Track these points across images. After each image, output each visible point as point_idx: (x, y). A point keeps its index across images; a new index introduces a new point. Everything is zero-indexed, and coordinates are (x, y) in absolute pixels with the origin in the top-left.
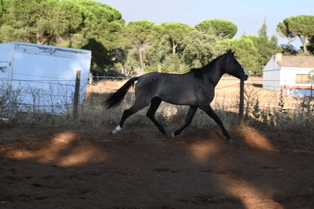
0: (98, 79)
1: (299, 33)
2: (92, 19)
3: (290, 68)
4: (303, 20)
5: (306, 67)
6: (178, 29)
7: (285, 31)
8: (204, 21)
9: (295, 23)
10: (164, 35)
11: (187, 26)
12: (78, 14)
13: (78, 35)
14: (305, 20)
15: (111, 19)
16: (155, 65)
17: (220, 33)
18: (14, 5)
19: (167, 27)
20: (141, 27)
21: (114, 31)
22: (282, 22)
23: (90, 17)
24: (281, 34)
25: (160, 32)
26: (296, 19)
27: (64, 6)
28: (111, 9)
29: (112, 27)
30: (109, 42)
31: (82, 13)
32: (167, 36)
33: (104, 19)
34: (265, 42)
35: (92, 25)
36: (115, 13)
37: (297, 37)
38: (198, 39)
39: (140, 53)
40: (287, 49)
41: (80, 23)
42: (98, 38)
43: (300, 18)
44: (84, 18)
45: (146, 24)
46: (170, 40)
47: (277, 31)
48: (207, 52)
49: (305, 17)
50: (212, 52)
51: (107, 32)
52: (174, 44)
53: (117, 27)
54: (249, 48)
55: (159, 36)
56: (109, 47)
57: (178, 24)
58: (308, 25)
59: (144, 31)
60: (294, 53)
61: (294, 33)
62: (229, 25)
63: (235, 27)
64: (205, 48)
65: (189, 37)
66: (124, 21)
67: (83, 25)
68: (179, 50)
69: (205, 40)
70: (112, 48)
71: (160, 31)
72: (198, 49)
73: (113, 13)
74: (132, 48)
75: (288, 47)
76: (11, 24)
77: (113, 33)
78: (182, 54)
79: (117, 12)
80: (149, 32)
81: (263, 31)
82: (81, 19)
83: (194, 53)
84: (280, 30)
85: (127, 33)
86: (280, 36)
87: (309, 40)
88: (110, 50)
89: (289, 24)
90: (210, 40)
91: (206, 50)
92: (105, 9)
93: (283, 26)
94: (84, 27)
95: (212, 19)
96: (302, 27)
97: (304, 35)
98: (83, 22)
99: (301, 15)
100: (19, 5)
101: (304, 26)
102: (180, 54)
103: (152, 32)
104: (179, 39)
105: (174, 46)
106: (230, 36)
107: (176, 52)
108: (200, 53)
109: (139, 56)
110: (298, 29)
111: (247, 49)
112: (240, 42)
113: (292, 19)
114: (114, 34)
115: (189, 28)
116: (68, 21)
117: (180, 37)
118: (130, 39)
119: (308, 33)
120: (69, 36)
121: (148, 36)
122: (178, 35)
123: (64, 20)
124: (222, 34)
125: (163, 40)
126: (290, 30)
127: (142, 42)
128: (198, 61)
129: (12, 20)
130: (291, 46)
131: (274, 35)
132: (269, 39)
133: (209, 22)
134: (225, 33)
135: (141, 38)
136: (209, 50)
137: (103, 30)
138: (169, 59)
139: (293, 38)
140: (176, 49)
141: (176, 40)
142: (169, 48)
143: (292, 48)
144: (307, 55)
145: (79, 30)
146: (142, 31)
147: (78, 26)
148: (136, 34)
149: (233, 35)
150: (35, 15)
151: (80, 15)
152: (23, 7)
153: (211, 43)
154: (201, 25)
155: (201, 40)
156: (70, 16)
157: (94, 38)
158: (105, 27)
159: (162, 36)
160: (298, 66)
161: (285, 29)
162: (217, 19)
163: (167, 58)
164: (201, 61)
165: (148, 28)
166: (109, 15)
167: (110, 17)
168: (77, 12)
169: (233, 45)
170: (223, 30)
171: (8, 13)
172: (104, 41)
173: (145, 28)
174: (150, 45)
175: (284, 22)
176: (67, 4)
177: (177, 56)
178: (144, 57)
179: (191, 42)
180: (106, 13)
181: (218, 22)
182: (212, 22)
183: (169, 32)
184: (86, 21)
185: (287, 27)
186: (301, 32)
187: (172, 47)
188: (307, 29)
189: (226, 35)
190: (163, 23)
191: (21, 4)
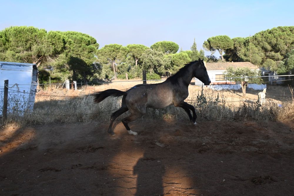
0: (82, 85)
1: (218, 48)
2: (71, 43)
3: (211, 71)
4: (220, 38)
5: (222, 70)
6: (138, 48)
7: (208, 47)
8: (156, 43)
9: (215, 41)
10: (129, 53)
11: (144, 47)
12: (60, 40)
13: (63, 55)
14: (221, 39)
15: (89, 43)
16: (124, 74)
17: (168, 50)
18: (13, 36)
19: (131, 48)
20: (113, 48)
21: (91, 52)
22: (206, 41)
23: (69, 42)
24: (206, 48)
25: (126, 52)
26: (215, 38)
27: (50, 35)
28: (88, 37)
29: (89, 49)
30: (88, 59)
31: (63, 40)
32: (131, 54)
33: (84, 43)
34: (196, 55)
35: (71, 48)
36: (91, 39)
37: (217, 51)
38: (151, 55)
39: (114, 66)
40: (211, 58)
41: (62, 46)
42: (80, 57)
43: (218, 37)
44: (65, 43)
45: (116, 46)
46: (134, 56)
47: (203, 47)
48: (158, 63)
49: (221, 36)
50: (161, 63)
51: (86, 53)
52: (136, 58)
53: (93, 49)
54: (186, 59)
55: (125, 54)
56: (88, 63)
57: (138, 46)
58: (223, 41)
59: (115, 51)
60: (216, 61)
61: (215, 48)
62: (173, 44)
63: (177, 46)
64: (156, 60)
65: (145, 54)
66: (98, 45)
67: (64, 48)
68: (140, 63)
69: (156, 55)
70: (90, 64)
71: (126, 50)
72: (151, 61)
73: (89, 39)
74: (108, 63)
75: (212, 57)
76: (13, 50)
77: (90, 53)
78: (142, 65)
79: (93, 38)
80: (119, 51)
81: (194, 48)
82: (62, 44)
83: (148, 64)
84: (206, 46)
85: (104, 53)
86: (206, 50)
87: (224, 52)
88: (89, 65)
89: (211, 42)
90: (159, 55)
91: (156, 62)
92: (84, 37)
93: (207, 43)
94: (65, 49)
95: (162, 41)
96: (220, 44)
97: (221, 49)
98: (65, 46)
99: (218, 36)
100: (17, 36)
101: (220, 42)
102: (140, 66)
103: (121, 51)
104: (139, 56)
105: (136, 60)
106: (174, 52)
107: (138, 64)
108: (153, 64)
109: (113, 68)
110: (217, 45)
111: (184, 60)
112: (180, 55)
113: (212, 39)
114: (92, 54)
115: (145, 48)
116: (53, 46)
117: (140, 54)
118: (105, 56)
119: (224, 47)
120: (55, 56)
121: (118, 54)
122: (139, 53)
123: (51, 46)
124: (169, 51)
125: (129, 57)
126: (212, 46)
127: (114, 59)
128: (152, 69)
129: (13, 47)
130: (213, 56)
131: (201, 50)
132: (199, 52)
133: (160, 43)
134: (171, 50)
135: (114, 56)
136: (159, 61)
137: (83, 52)
138: (134, 69)
139: (214, 51)
140: (138, 62)
141: (137, 56)
142: (134, 62)
143: (214, 57)
144: (224, 61)
145: (62, 51)
146: (114, 51)
147: (61, 49)
148: (110, 53)
149: (176, 52)
150: (29, 42)
151: (62, 41)
152: (20, 37)
153: (160, 57)
154: (154, 45)
155: (153, 55)
156: (54, 42)
157: (77, 57)
158: (85, 49)
159: (127, 54)
160: (217, 69)
161: (208, 45)
162: (165, 41)
163: (133, 68)
164: (154, 69)
165: (118, 49)
166: (87, 41)
167: (88, 42)
168: (59, 39)
169: (175, 57)
170: (169, 48)
171: (11, 42)
172: (84, 59)
173: (116, 49)
174: (120, 60)
175: (208, 40)
176: (51, 34)
177: (139, 67)
178: (117, 68)
179: (147, 57)
180: (85, 39)
181: (166, 43)
182: (162, 43)
183: (132, 51)
184: (67, 45)
185: (210, 44)
186: (219, 47)
187: (135, 61)
188: (223, 45)
189: (171, 51)
190: (128, 45)
191: (18, 35)
